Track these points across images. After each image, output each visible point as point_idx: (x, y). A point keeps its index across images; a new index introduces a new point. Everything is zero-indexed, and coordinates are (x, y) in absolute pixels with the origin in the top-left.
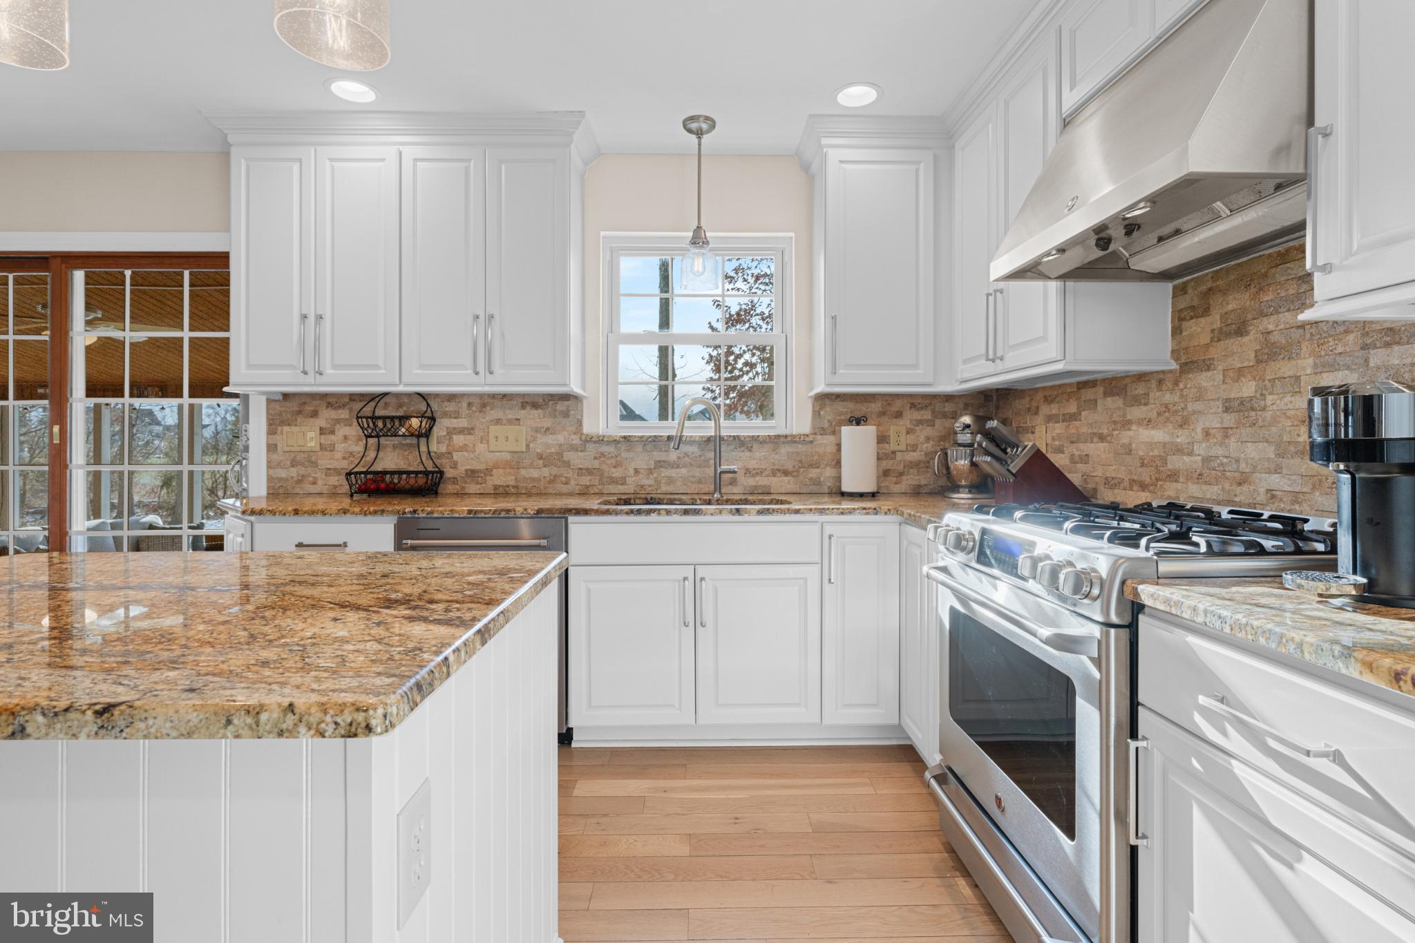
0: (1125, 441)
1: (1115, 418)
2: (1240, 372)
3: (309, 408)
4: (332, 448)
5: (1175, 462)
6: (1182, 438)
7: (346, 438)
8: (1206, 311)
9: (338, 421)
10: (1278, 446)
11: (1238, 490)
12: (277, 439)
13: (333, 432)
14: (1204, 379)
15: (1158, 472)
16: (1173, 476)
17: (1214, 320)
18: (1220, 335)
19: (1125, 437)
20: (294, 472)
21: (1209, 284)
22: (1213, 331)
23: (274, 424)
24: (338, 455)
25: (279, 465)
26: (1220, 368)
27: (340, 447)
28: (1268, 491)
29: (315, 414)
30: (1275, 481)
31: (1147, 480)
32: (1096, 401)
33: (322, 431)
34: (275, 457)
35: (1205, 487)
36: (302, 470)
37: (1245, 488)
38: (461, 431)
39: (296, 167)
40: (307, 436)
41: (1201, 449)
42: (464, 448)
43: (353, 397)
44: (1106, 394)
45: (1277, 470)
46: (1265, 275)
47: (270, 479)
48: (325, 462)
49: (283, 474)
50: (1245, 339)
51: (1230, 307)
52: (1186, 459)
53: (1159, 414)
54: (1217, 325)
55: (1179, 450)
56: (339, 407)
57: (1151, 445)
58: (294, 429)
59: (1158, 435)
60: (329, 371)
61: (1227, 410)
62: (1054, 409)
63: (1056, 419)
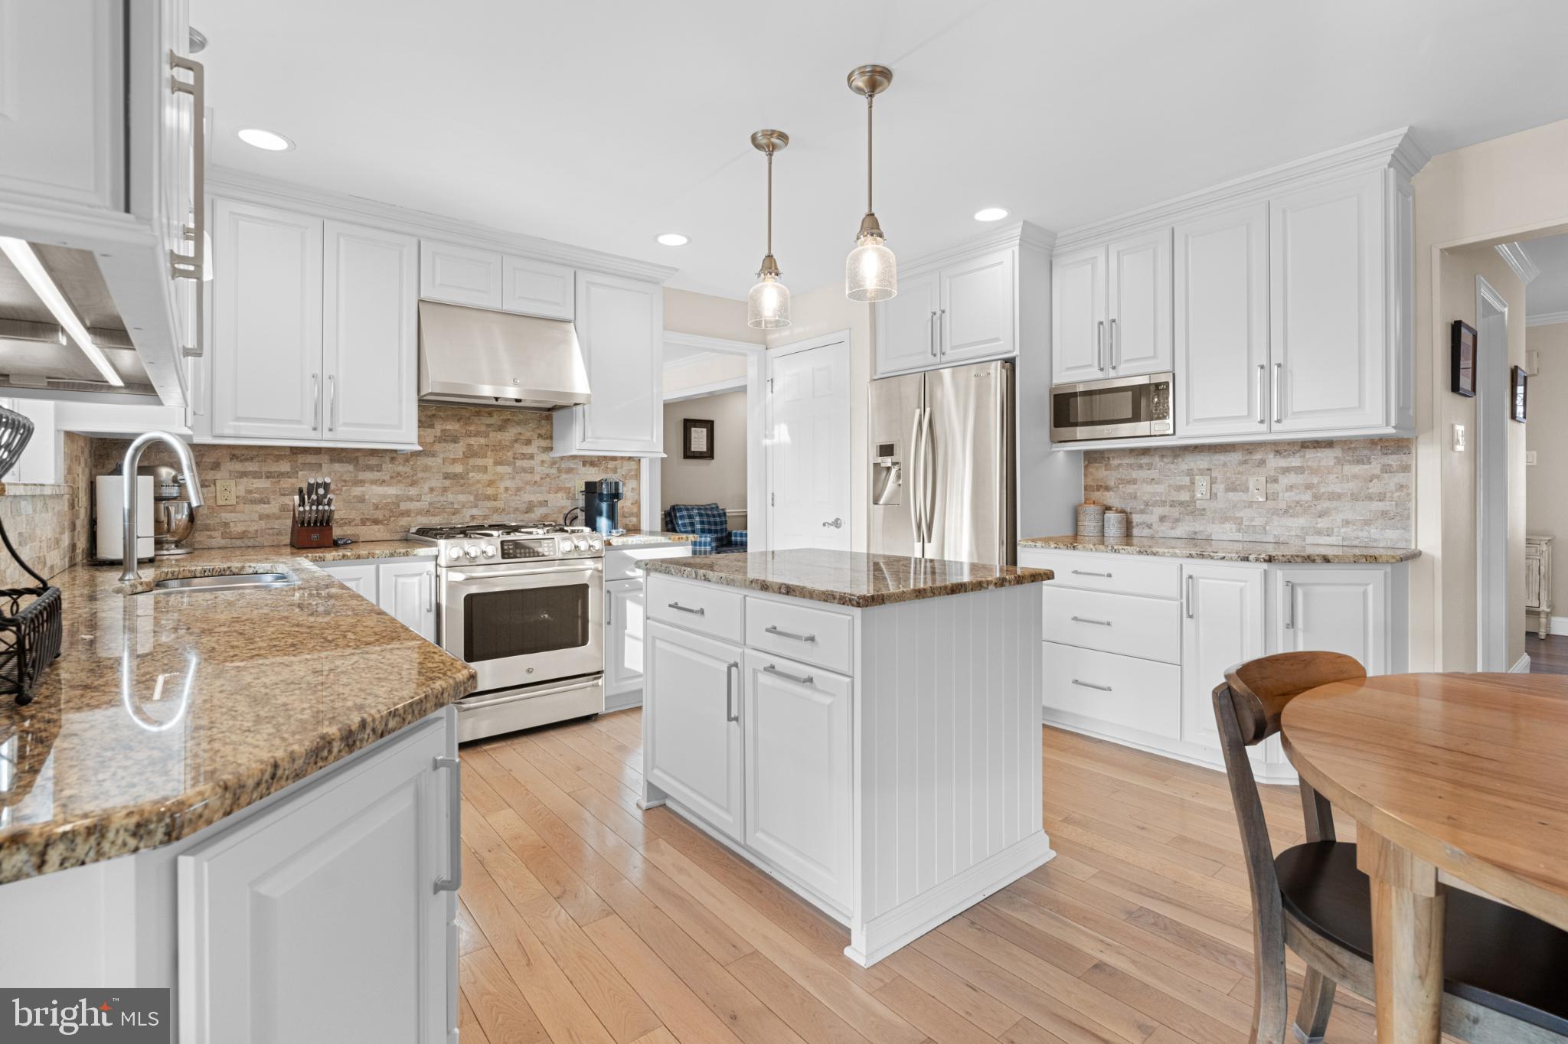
0: (358, 494)
1: (345, 477)
2: (454, 461)
5: (403, 506)
6: (413, 491)
8: (432, 426)
10: (476, 496)
11: (454, 517)
14: (429, 461)
15: (392, 511)
16: (406, 513)
17: (437, 431)
18: (441, 440)
19: (357, 491)
21: (433, 412)
22: (435, 437)
26: (442, 456)
28: (471, 516)
30: (474, 512)
31: (381, 517)
32: (320, 465)
35: (430, 518)
37: (457, 516)
41: (427, 498)
44: (332, 461)
45: (476, 506)
46: (469, 418)
50: (457, 445)
51: (448, 428)
52: (417, 504)
53: (391, 477)
54: (439, 434)
55: (410, 499)
57: (385, 496)
59: (392, 491)
61: (445, 478)
62: (251, 467)
63: (256, 475)
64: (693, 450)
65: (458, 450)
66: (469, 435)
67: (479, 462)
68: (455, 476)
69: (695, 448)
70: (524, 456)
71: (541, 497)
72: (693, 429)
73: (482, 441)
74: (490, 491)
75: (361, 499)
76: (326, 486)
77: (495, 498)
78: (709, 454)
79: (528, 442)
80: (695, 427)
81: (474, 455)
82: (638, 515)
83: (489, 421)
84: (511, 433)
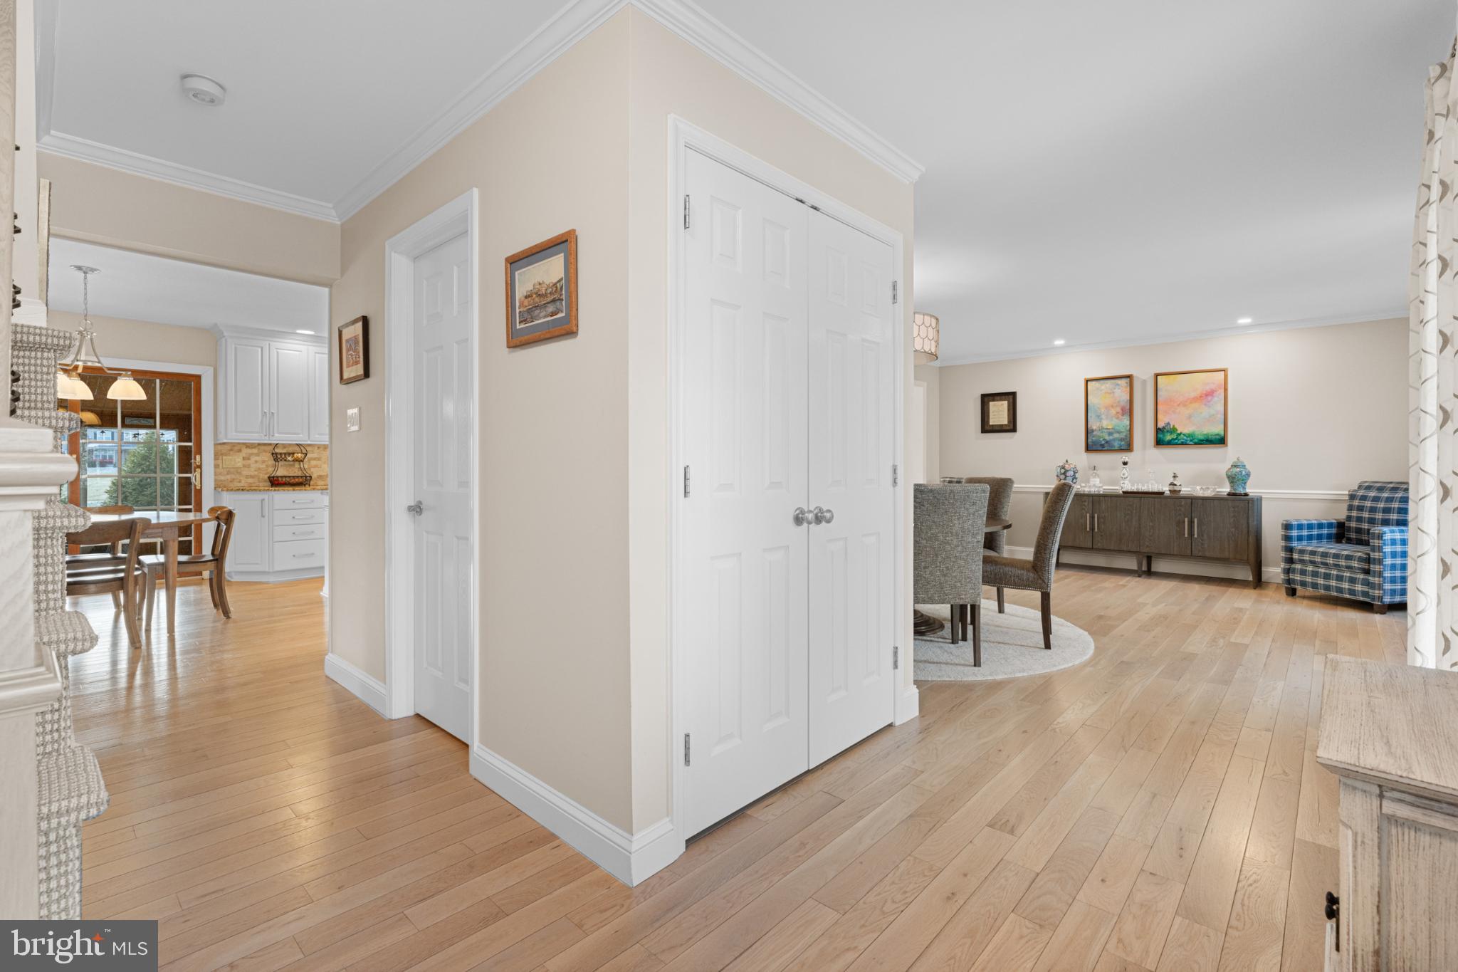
3: (236, 448)
4: (249, 466)
7: (256, 462)
9: (252, 454)
12: (219, 462)
13: (249, 459)
20: (229, 477)
23: (217, 456)
24: (253, 470)
25: (220, 474)
27: (254, 466)
29: (240, 451)
33: (244, 459)
34: (218, 470)
36: (233, 476)
38: (315, 459)
39: (260, 350)
40: (237, 460)
42: (316, 466)
43: (259, 444)
47: (216, 480)
48: (245, 472)
49: (222, 478)
56: (252, 448)
58: (228, 457)
60: (276, 435)
64: (991, 424)
69: (994, 421)
72: (991, 403)
78: (1012, 427)
80: (993, 400)
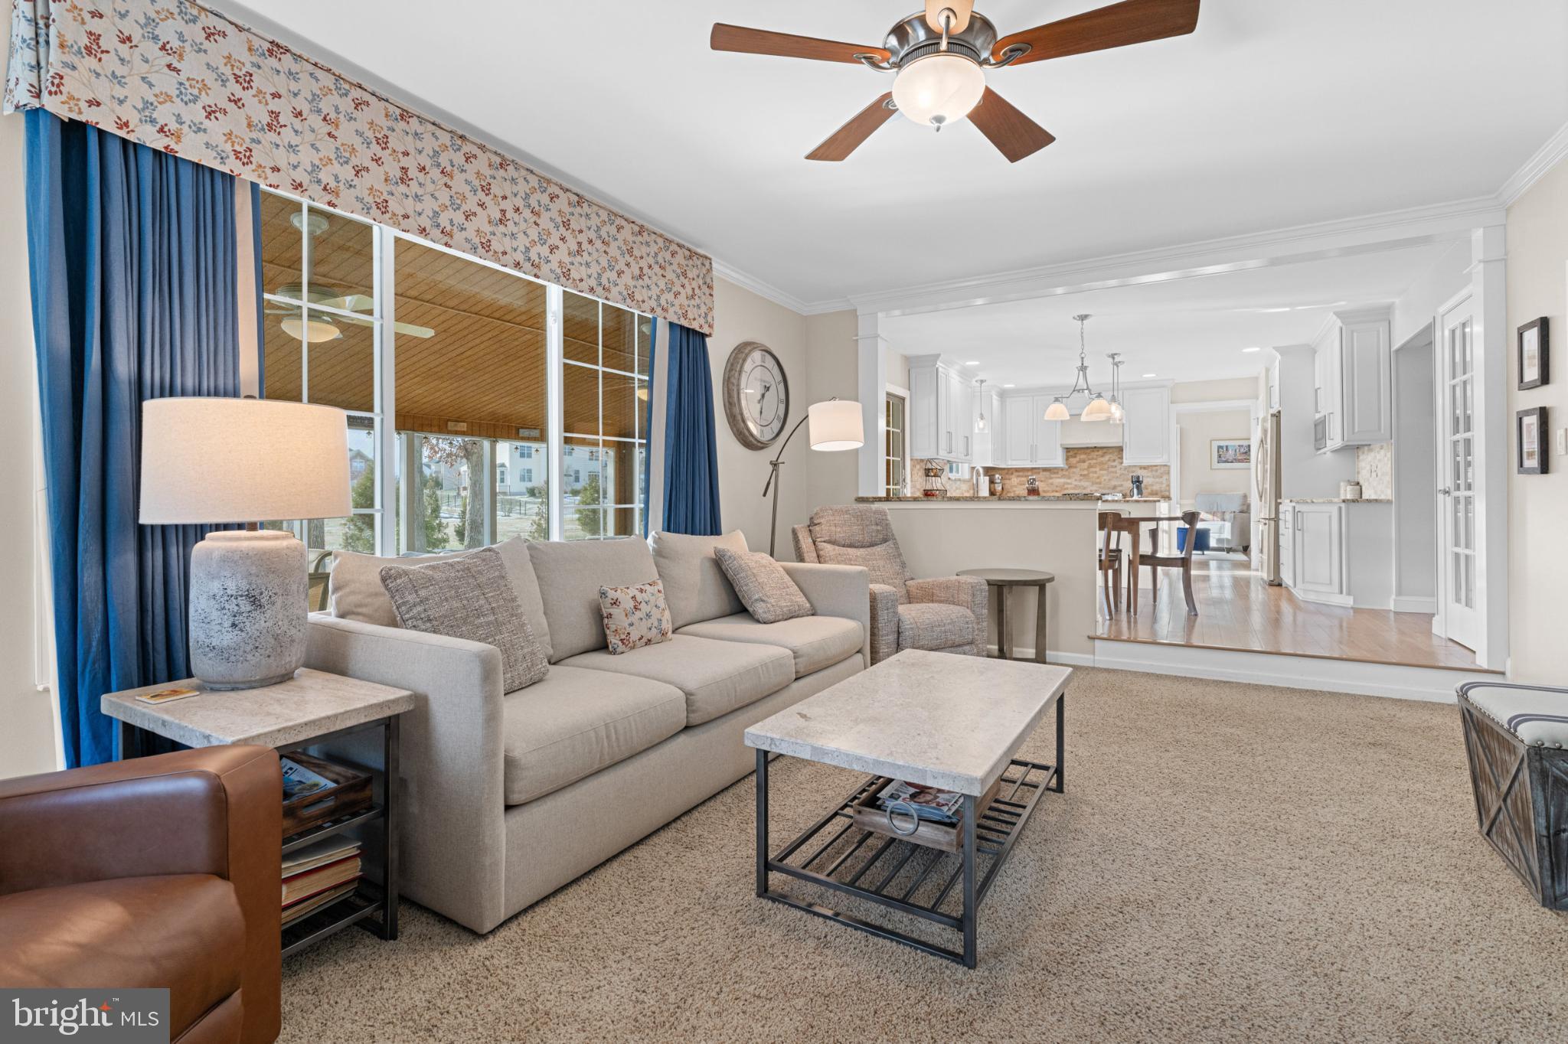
0: (1047, 482)
2: (1084, 470)
5: (1066, 486)
6: (1069, 481)
14: (1074, 470)
15: (1060, 488)
17: (1078, 459)
18: (1079, 461)
19: (1051, 481)
31: (1058, 490)
32: (1038, 473)
44: (1041, 472)
54: (1071, 460)
55: (1068, 483)
59: (1062, 480)
62: (1021, 474)
63: (1022, 476)
65: (1085, 465)
66: (1089, 459)
67: (1094, 470)
68: (1084, 475)
70: (1112, 467)
71: (1119, 483)
73: (1095, 461)
74: (1098, 480)
75: (1052, 484)
76: (1034, 480)
77: (1100, 483)
79: (1114, 461)
81: (1092, 467)
82: (1169, 491)
83: (1097, 453)
84: (1107, 458)
